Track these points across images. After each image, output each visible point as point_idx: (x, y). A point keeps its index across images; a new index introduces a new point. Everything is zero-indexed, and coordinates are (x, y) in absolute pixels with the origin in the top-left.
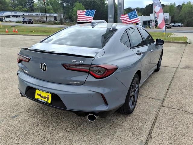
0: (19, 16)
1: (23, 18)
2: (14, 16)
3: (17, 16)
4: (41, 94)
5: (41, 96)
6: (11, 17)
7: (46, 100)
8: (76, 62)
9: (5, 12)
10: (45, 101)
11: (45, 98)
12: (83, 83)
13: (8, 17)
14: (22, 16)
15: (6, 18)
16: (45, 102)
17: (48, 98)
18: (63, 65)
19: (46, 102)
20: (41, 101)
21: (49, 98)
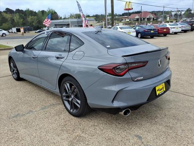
11: (162, 89)
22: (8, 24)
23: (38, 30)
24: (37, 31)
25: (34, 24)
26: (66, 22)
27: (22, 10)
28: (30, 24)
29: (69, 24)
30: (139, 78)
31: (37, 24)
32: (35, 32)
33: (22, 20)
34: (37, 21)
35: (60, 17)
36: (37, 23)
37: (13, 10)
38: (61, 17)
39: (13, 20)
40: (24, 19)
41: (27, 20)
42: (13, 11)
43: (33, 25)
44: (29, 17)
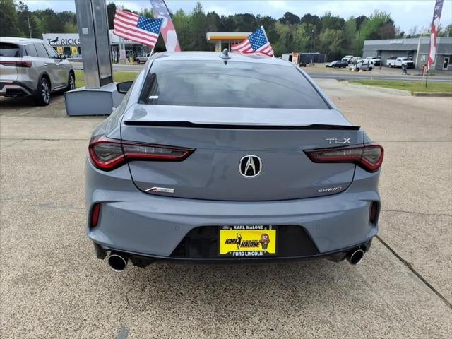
4: (240, 239)
5: (239, 243)
7: (260, 248)
8: (336, 143)
10: (259, 252)
11: (255, 244)
12: (345, 188)
16: (257, 254)
17: (265, 243)
18: (308, 154)
19: (261, 254)
20: (244, 257)
21: (268, 241)
22: (278, 47)
23: (334, 63)
24: (330, 64)
25: (331, 47)
26: (407, 45)
27: (315, 16)
28: (324, 47)
29: (416, 51)
30: (159, 189)
31: (339, 48)
32: (327, 66)
33: (308, 38)
34: (340, 40)
35: (401, 32)
36: (338, 46)
37: (298, 16)
38: (402, 34)
39: (290, 38)
40: (313, 35)
41: (319, 38)
42: (299, 18)
43: (329, 50)
44: (324, 32)
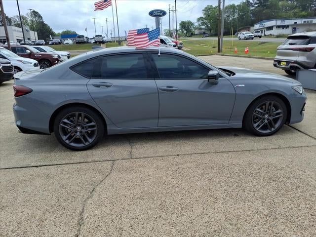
0: (287, 27)
1: (293, 28)
2: (278, 27)
3: (283, 27)
6: (274, 28)
9: (267, 22)
13: (270, 28)
14: (292, 25)
15: (267, 30)
